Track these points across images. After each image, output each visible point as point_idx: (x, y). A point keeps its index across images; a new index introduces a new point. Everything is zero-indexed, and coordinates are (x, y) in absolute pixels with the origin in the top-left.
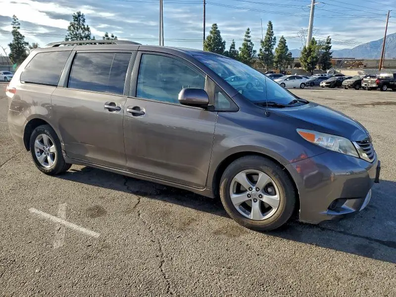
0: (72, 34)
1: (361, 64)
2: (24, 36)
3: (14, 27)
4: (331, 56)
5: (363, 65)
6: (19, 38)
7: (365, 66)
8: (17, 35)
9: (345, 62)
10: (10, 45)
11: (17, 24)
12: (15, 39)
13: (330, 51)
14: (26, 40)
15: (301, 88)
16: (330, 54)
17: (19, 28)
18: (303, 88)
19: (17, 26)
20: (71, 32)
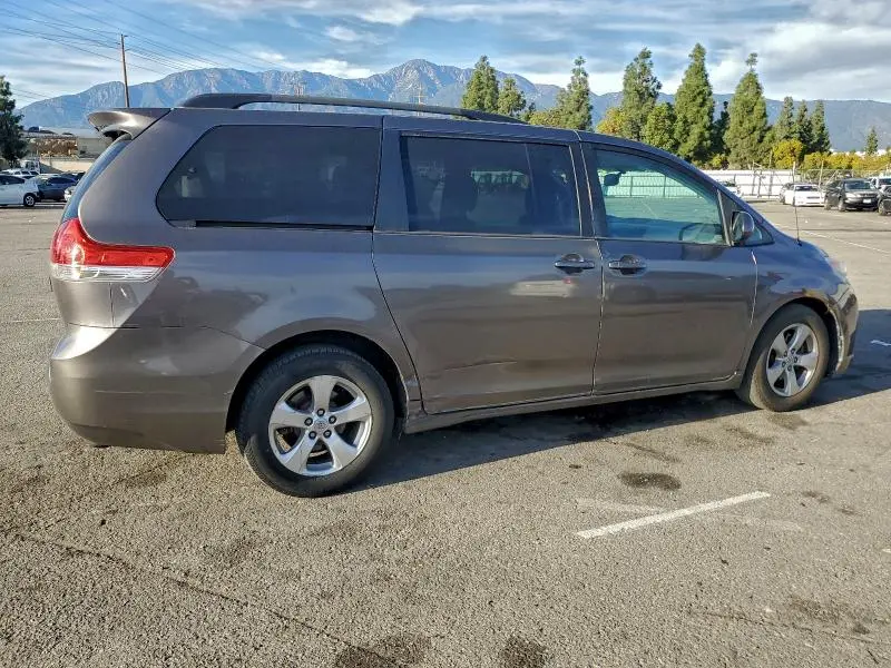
1: (70, 147)
4: (19, 124)
5: (76, 148)
7: (82, 152)
9: (32, 141)
13: (15, 112)
15: (26, 206)
16: (18, 119)
18: (32, 207)
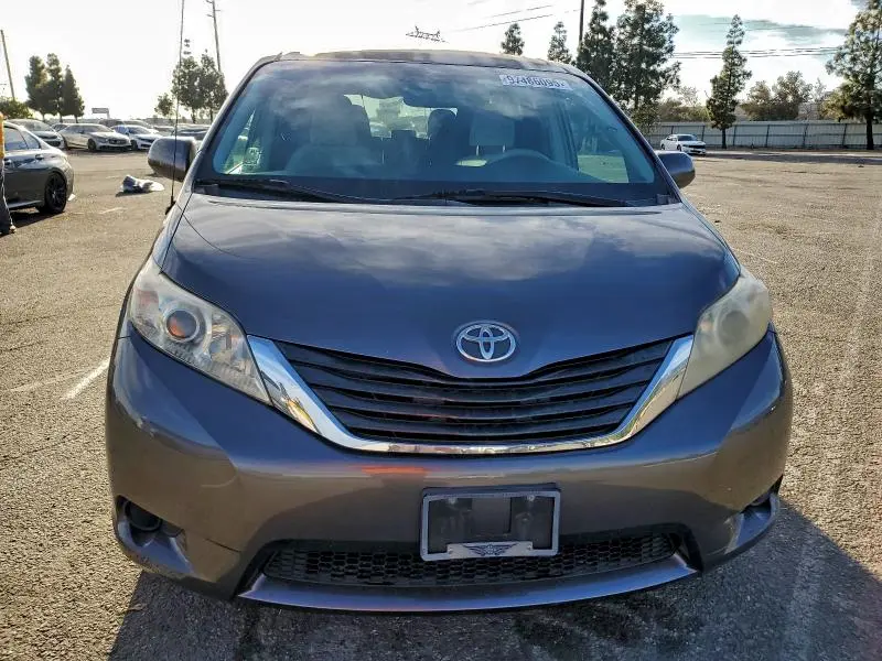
0: (857, 41)
2: (745, 60)
3: (731, 43)
6: (734, 64)
8: (732, 59)
10: (714, 81)
11: (738, 33)
12: (725, 66)
14: (747, 67)
17: (739, 42)
19: (736, 40)
20: (855, 36)
